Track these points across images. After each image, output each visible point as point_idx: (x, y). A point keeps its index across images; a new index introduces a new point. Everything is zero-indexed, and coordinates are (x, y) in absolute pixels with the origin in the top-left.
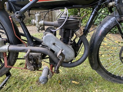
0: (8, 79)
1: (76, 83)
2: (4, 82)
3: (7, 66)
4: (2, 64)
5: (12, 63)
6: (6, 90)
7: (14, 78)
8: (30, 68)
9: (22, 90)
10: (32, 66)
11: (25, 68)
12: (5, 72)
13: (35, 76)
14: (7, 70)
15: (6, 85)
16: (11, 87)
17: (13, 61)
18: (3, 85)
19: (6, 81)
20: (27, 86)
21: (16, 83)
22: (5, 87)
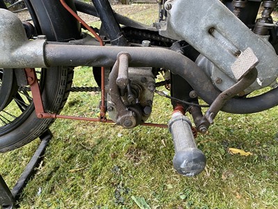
0: (47, 145)
1: (242, 152)
2: (37, 155)
3: (44, 115)
4: (26, 107)
5: (56, 104)
6: (48, 179)
7: (61, 144)
8: (123, 120)
9: (93, 179)
10: (131, 114)
11: (102, 118)
12: (38, 131)
13: (119, 135)
14: (44, 125)
15: (43, 165)
16: (60, 169)
17: (59, 96)
18: (37, 165)
19: (43, 153)
20: (104, 165)
21: (72, 156)
22: (43, 170)
